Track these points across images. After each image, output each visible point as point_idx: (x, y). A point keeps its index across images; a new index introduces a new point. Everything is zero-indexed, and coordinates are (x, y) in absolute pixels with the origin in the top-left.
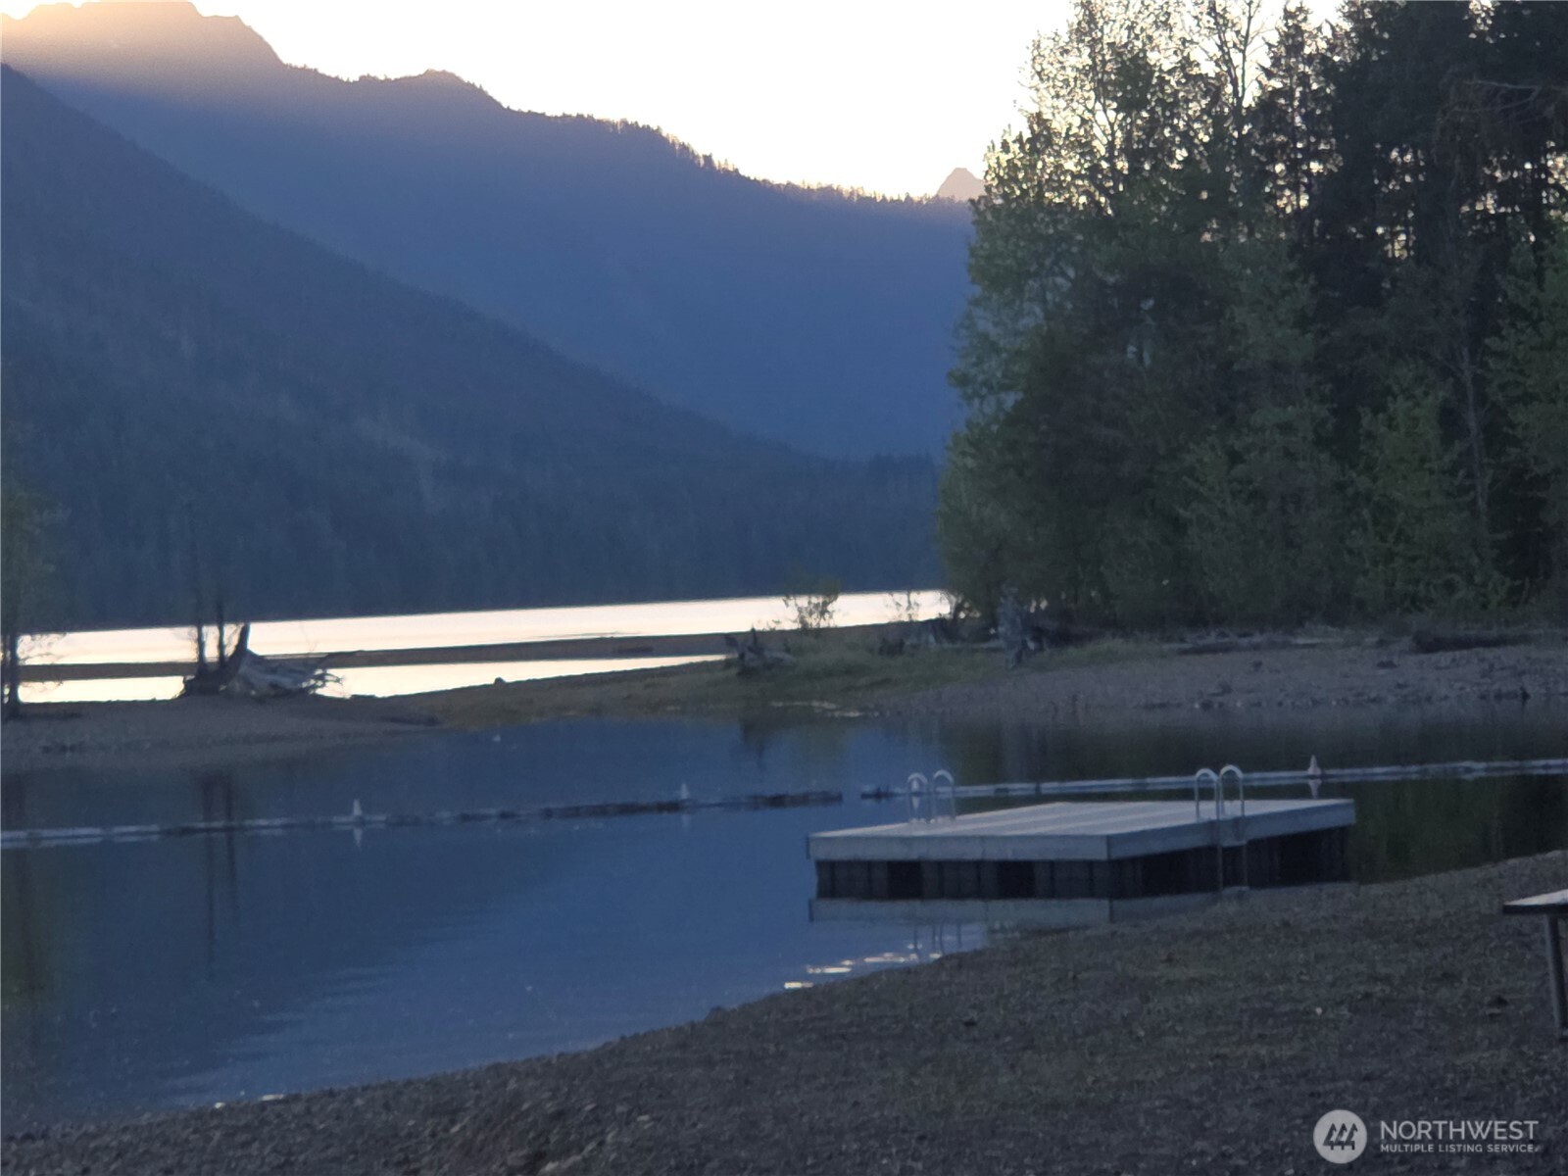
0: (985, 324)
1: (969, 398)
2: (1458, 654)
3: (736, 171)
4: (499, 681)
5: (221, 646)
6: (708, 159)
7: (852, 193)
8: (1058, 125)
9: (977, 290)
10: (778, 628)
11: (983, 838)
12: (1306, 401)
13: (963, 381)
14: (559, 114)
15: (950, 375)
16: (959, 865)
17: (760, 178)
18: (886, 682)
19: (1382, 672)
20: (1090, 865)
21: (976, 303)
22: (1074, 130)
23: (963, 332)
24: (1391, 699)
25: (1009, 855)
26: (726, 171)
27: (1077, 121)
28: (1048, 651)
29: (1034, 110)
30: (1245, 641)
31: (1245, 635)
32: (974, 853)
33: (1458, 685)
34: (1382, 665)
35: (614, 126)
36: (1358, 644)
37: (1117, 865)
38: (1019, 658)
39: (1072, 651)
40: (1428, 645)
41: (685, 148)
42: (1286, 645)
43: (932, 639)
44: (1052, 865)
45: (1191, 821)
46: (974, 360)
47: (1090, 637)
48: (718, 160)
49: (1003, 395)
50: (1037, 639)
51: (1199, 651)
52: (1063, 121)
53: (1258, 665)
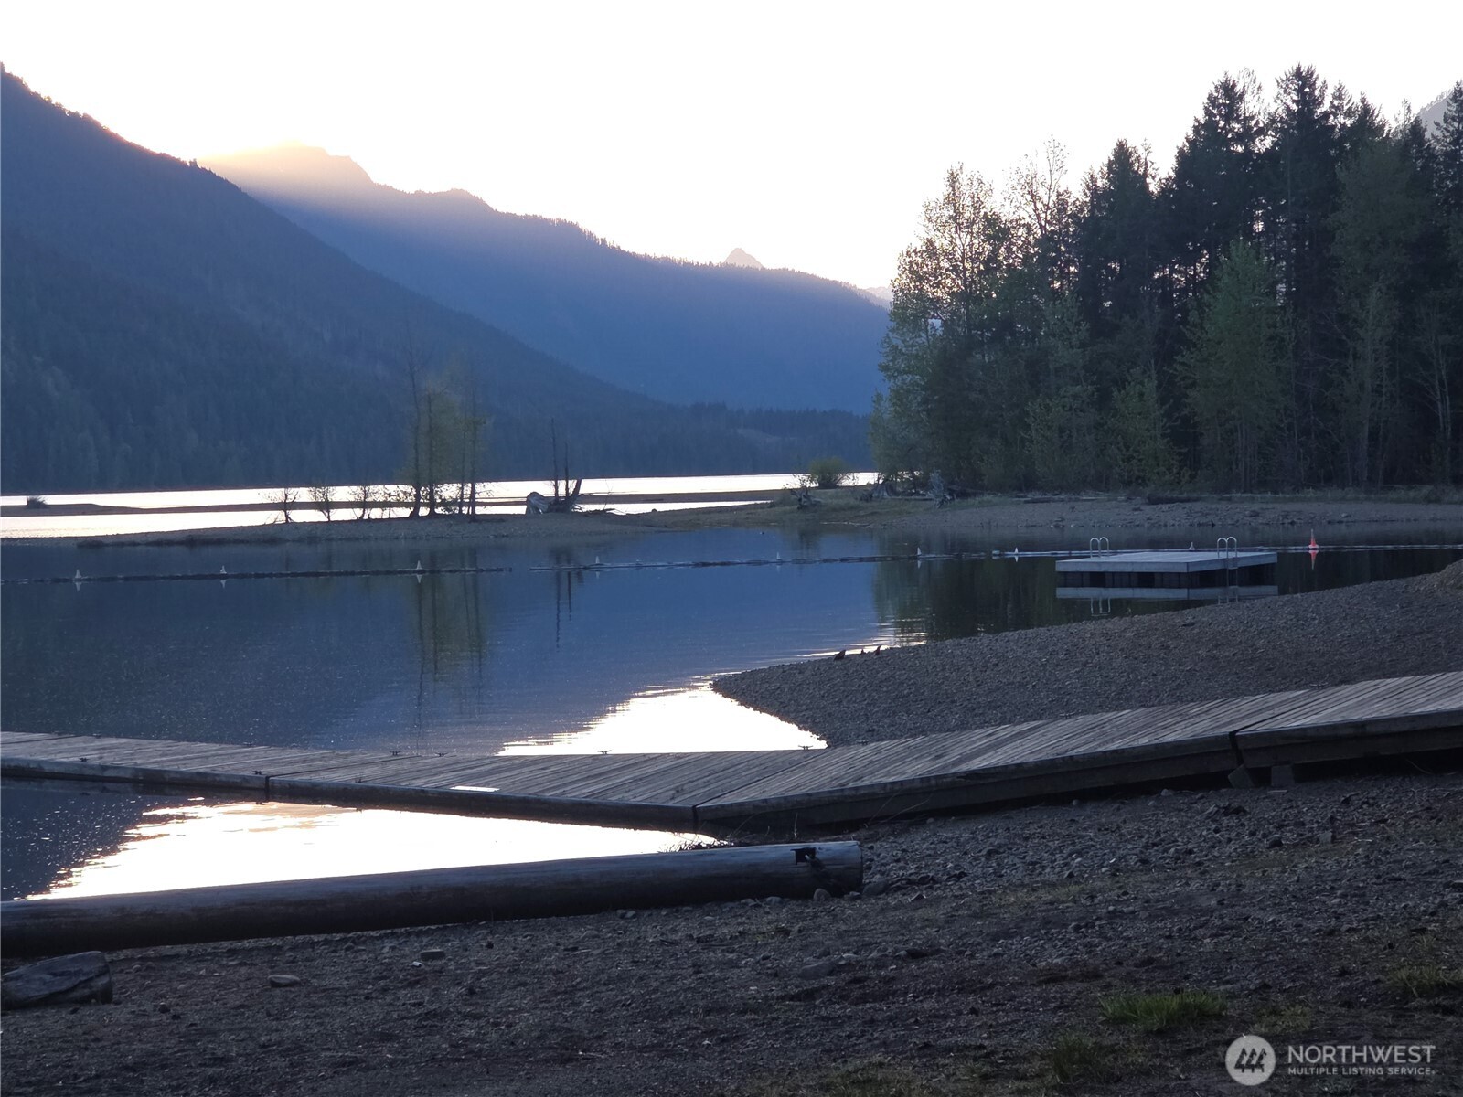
0: (897, 341)
1: (889, 377)
2: (1171, 505)
3: (619, 247)
4: (654, 510)
5: (567, 489)
6: (604, 241)
7: (680, 263)
8: (937, 245)
9: (893, 324)
10: (788, 487)
11: (1132, 563)
12: (1084, 384)
13: (885, 368)
14: (524, 214)
15: (880, 365)
16: (1121, 574)
17: (631, 251)
18: (873, 514)
19: (1136, 513)
20: (1179, 574)
21: (893, 330)
22: (945, 247)
23: (886, 345)
24: (1146, 525)
25: (1144, 570)
26: (613, 248)
27: (947, 242)
28: (956, 500)
29: (926, 236)
30: (1056, 497)
31: (1056, 495)
32: (1129, 569)
33: (1178, 519)
34: (1136, 510)
35: (553, 222)
36: (1116, 500)
37: (1190, 575)
38: (941, 503)
39: (971, 501)
40: (1153, 501)
41: (591, 235)
42: (1077, 500)
43: (885, 494)
44: (1162, 574)
45: (1216, 558)
46: (891, 358)
47: (975, 495)
48: (609, 242)
49: (905, 376)
50: (950, 494)
51: (1034, 501)
52: (941, 242)
53: (1073, 508)
